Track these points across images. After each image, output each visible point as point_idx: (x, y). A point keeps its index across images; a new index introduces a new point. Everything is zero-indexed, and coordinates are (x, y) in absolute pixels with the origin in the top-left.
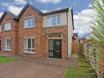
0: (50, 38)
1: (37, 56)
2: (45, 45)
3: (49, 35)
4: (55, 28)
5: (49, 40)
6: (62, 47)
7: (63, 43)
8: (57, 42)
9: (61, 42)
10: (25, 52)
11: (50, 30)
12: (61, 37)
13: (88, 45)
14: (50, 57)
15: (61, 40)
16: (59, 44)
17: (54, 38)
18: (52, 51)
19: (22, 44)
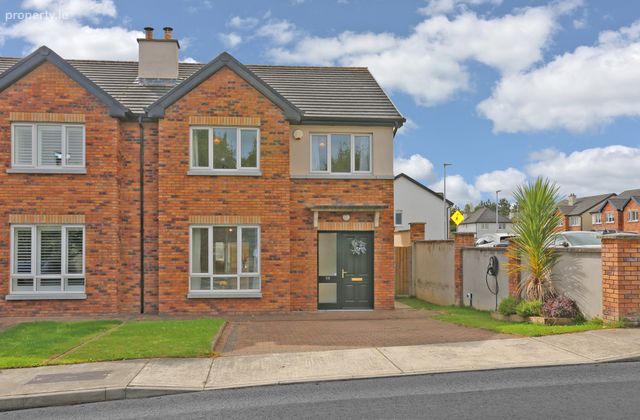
0: (326, 226)
1: (276, 305)
2: (303, 255)
3: (319, 213)
4: (348, 186)
5: (319, 232)
6: (375, 261)
7: (378, 245)
8: (354, 243)
9: (373, 243)
10: (195, 292)
11: (326, 189)
12: (373, 221)
13: (462, 251)
14: (321, 306)
15: (372, 232)
16: (363, 250)
17: (344, 227)
18: (332, 279)
19: (174, 254)
